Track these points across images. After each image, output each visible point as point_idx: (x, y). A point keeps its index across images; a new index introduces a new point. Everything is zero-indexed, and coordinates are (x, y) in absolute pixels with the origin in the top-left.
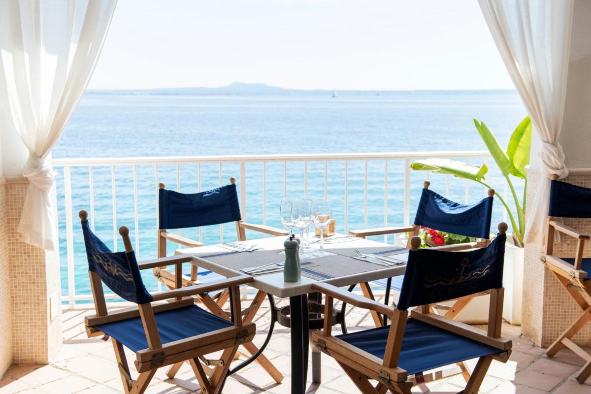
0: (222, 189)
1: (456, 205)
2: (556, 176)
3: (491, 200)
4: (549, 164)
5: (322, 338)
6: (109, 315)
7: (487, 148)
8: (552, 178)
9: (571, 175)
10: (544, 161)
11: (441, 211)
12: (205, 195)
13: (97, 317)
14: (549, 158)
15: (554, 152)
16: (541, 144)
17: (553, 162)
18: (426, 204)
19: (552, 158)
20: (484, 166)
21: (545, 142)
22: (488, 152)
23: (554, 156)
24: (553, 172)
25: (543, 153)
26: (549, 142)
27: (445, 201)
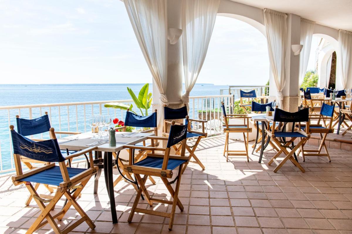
0: (42, 117)
1: (141, 117)
2: (166, 105)
3: (156, 113)
4: (163, 101)
5: (129, 166)
6: (23, 174)
7: (132, 98)
8: (164, 106)
9: (170, 105)
10: (161, 100)
11: (136, 119)
12: (36, 120)
13: (18, 176)
14: (163, 99)
15: (165, 97)
16: (160, 94)
17: (165, 100)
18: (129, 117)
19: (164, 99)
20: (131, 105)
21: (161, 93)
22: (132, 100)
23: (165, 98)
24: (164, 104)
25: (161, 97)
26: (163, 94)
27: (136, 115)
